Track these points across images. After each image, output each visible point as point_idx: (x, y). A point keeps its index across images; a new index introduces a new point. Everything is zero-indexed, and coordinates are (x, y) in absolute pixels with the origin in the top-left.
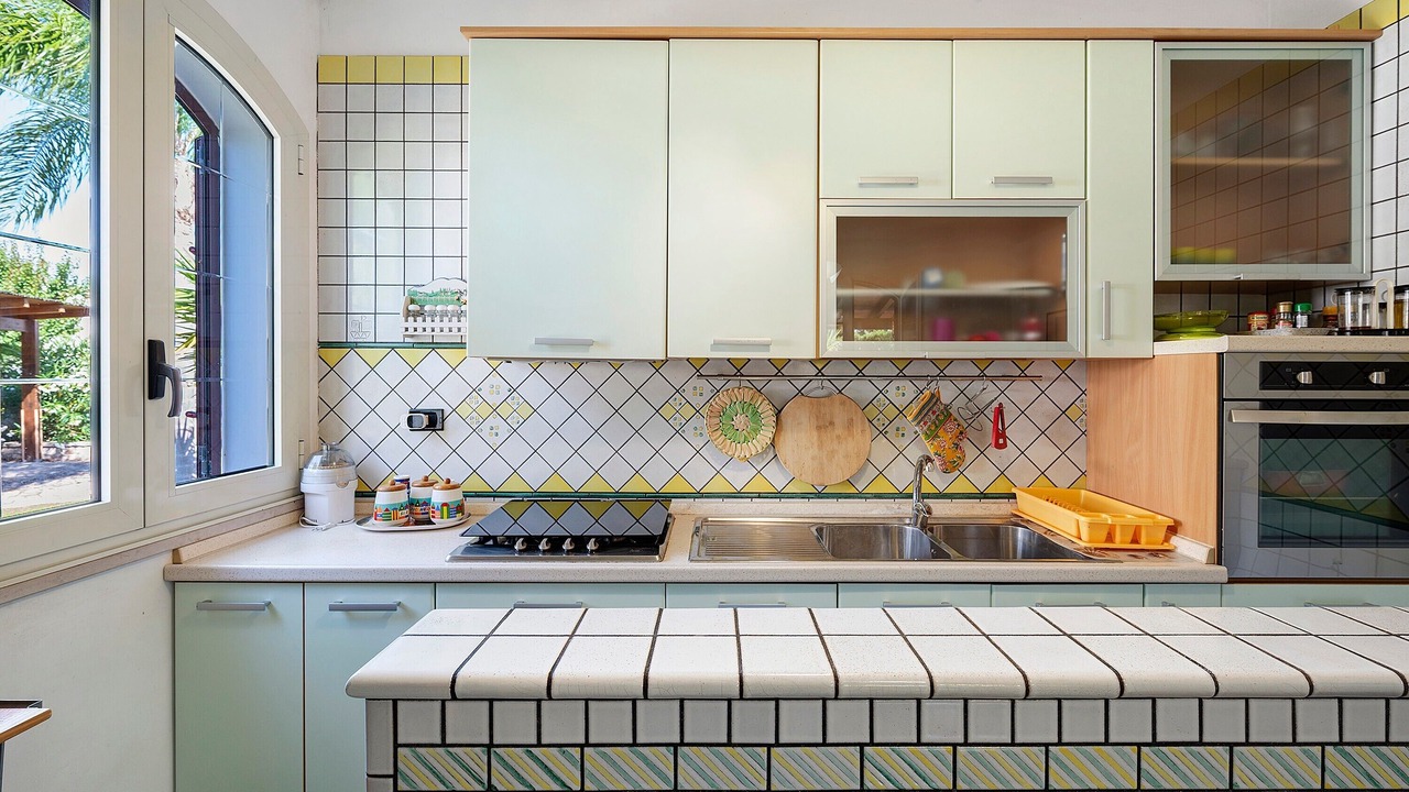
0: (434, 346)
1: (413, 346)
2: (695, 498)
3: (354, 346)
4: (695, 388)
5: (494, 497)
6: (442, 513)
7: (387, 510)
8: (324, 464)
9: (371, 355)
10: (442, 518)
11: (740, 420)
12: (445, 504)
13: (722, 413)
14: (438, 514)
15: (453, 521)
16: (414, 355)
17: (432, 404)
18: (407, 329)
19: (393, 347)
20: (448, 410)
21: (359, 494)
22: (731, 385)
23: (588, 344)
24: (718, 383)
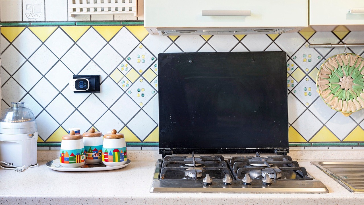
0: (92, 23)
1: (75, 24)
2: (305, 146)
3: (29, 25)
4: (304, 56)
5: (142, 146)
6: (114, 157)
7: (72, 155)
8: (16, 118)
9: (43, 32)
10: (114, 161)
11: (345, 82)
12: (116, 150)
13: (330, 76)
14: (110, 158)
15: (120, 164)
16: (76, 31)
17: (91, 71)
18: (74, 10)
19: (59, 25)
20: (103, 76)
21: (40, 145)
22: (335, 52)
23: (245, 15)
24: (324, 52)
